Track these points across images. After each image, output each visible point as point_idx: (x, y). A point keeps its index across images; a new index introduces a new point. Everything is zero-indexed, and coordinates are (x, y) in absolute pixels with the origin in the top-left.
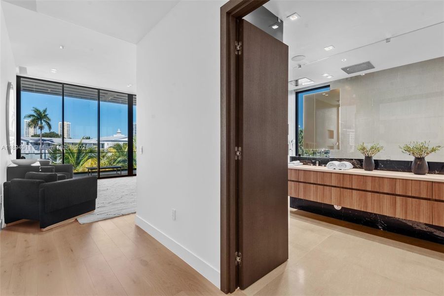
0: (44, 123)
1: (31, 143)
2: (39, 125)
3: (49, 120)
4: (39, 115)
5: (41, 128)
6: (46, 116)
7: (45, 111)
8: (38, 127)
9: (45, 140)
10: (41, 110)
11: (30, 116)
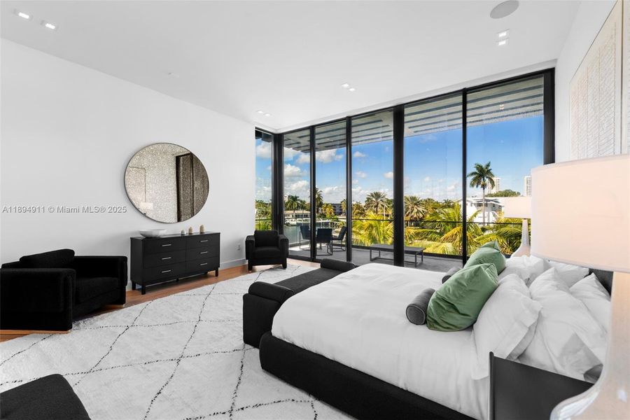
0: (487, 180)
1: (475, 204)
2: (482, 183)
3: (493, 176)
4: (480, 171)
5: (484, 186)
6: (489, 171)
7: (488, 165)
8: (480, 186)
9: (489, 201)
10: (484, 166)
11: (472, 174)
